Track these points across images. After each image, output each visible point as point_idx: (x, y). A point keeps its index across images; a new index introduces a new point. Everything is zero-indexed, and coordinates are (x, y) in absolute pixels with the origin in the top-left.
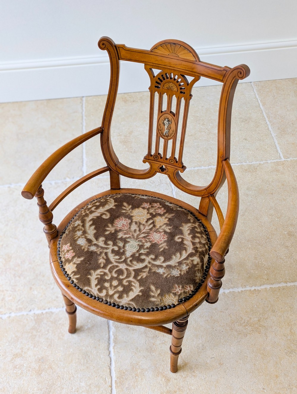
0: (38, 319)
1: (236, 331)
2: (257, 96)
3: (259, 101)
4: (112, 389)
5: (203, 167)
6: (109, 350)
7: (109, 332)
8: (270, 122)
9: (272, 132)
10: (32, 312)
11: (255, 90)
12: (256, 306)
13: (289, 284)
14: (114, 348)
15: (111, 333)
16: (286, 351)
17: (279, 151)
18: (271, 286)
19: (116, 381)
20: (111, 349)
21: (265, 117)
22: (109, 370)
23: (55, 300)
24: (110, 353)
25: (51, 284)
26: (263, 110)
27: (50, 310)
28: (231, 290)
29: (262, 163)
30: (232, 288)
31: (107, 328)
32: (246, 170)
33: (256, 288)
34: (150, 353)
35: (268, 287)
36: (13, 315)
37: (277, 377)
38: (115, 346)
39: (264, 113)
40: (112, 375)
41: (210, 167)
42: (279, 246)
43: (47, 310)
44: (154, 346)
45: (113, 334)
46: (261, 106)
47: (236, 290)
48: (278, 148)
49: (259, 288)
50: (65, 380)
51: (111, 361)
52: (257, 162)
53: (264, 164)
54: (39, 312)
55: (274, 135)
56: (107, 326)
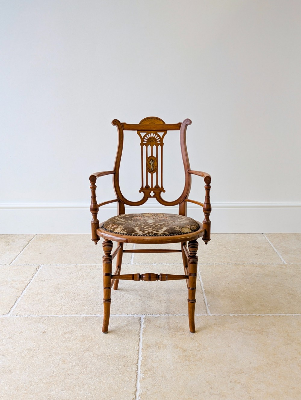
0: (86, 319)
1: (243, 332)
2: (267, 239)
3: (268, 240)
4: (139, 352)
5: (223, 264)
6: (140, 335)
7: (140, 327)
8: (277, 249)
9: (278, 253)
10: (82, 315)
11: (265, 237)
12: (260, 323)
13: (287, 315)
14: (143, 334)
15: (142, 328)
16: (283, 344)
17: (283, 260)
18: (273, 315)
19: (142, 349)
20: (141, 335)
21: (273, 246)
22: (138, 344)
23: (100, 311)
24: (139, 336)
25: (99, 305)
26: (271, 244)
27: (96, 315)
28: (240, 315)
29: (269, 264)
30: (241, 314)
31: (139, 325)
32: (256, 266)
33: (261, 315)
34: (172, 338)
35: (271, 315)
36: (67, 316)
37: (275, 354)
38: (144, 333)
39: (272, 246)
40: (139, 346)
41: (228, 264)
42: (280, 298)
43: (93, 315)
44: (176, 335)
45: (143, 328)
46: (270, 242)
47: (245, 315)
48: (282, 259)
49: (263, 315)
50: (102, 346)
51: (140, 340)
52: (266, 264)
53: (271, 264)
54: (88, 316)
55: (279, 254)
56: (139, 324)
